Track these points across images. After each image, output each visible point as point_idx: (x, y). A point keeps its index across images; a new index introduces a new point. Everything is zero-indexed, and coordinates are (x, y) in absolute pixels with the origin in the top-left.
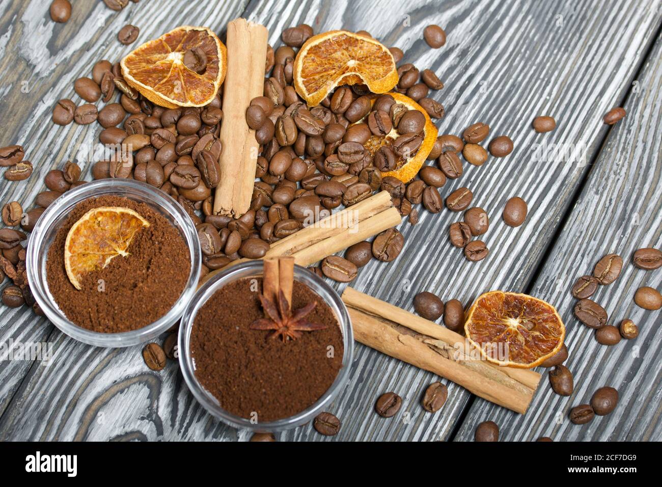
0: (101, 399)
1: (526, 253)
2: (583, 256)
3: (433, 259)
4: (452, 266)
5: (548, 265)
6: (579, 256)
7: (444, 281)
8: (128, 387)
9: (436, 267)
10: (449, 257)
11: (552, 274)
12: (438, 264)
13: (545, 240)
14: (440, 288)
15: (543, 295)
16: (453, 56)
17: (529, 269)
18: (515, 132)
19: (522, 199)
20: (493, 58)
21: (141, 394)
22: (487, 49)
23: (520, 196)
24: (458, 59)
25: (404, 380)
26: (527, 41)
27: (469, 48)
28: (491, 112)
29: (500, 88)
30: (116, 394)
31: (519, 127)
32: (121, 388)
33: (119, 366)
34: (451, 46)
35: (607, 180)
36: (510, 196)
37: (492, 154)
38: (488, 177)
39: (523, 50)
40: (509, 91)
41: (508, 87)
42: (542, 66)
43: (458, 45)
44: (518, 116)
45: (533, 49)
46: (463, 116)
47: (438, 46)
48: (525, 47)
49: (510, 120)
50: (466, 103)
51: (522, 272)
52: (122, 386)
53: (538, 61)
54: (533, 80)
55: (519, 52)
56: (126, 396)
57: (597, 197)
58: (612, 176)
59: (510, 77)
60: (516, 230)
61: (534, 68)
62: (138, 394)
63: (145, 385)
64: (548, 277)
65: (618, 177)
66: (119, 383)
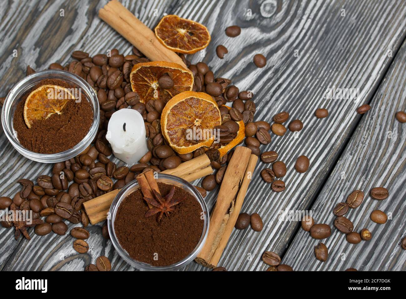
0: (56, 267)
1: (307, 189)
2: (341, 191)
3: (253, 191)
4: (264, 195)
5: (320, 196)
6: (339, 191)
7: (259, 204)
8: (72, 261)
9: (254, 196)
10: (262, 190)
11: (323, 201)
12: (255, 194)
13: (319, 181)
14: (256, 207)
15: (317, 213)
16: (270, 73)
17: (309, 198)
18: (305, 118)
19: (306, 157)
20: (294, 74)
21: (79, 265)
22: (290, 69)
23: (306, 155)
24: (273, 74)
25: (232, 261)
26: (314, 65)
27: (280, 68)
28: (291, 106)
29: (297, 91)
30: (65, 264)
31: (307, 114)
32: (68, 261)
33: (68, 248)
34: (269, 66)
35: (357, 146)
36: (300, 155)
37: (290, 130)
38: (287, 143)
39: (311, 70)
40: (302, 94)
41: (301, 91)
42: (322, 79)
43: (274, 66)
44: (307, 108)
45: (318, 69)
46: (274, 108)
47: (261, 67)
48: (313, 68)
49: (302, 110)
50: (277, 100)
51: (304, 199)
52: (69, 259)
53: (320, 76)
54: (317, 88)
55: (309, 71)
56: (71, 265)
57: (351, 157)
58: (361, 145)
59: (303, 85)
60: (302, 175)
61: (318, 80)
62: (78, 264)
63: (82, 259)
64: (320, 203)
65: (364, 145)
66: (67, 258)
